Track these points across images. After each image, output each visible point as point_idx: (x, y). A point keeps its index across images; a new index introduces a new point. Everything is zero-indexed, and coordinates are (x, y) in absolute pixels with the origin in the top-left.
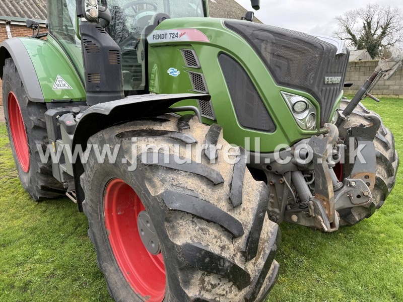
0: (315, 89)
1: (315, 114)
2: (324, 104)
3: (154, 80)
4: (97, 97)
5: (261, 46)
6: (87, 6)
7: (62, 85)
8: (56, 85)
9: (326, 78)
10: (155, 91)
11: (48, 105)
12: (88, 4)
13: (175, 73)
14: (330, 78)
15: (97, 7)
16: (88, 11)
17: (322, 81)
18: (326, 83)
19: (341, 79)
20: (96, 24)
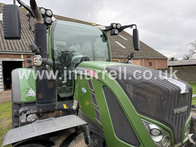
0: (166, 119)
1: (169, 137)
2: (175, 129)
3: (76, 93)
4: (40, 106)
5: (126, 86)
6: (35, 60)
7: (31, 93)
8: (28, 94)
9: (175, 110)
10: (76, 99)
11: (22, 105)
12: (36, 59)
13: (85, 91)
14: (178, 109)
15: (41, 60)
16: (35, 62)
17: (171, 113)
18: (175, 114)
19: (188, 108)
20: (43, 67)
